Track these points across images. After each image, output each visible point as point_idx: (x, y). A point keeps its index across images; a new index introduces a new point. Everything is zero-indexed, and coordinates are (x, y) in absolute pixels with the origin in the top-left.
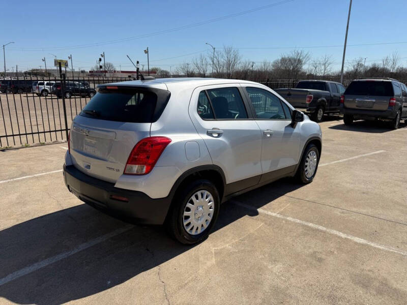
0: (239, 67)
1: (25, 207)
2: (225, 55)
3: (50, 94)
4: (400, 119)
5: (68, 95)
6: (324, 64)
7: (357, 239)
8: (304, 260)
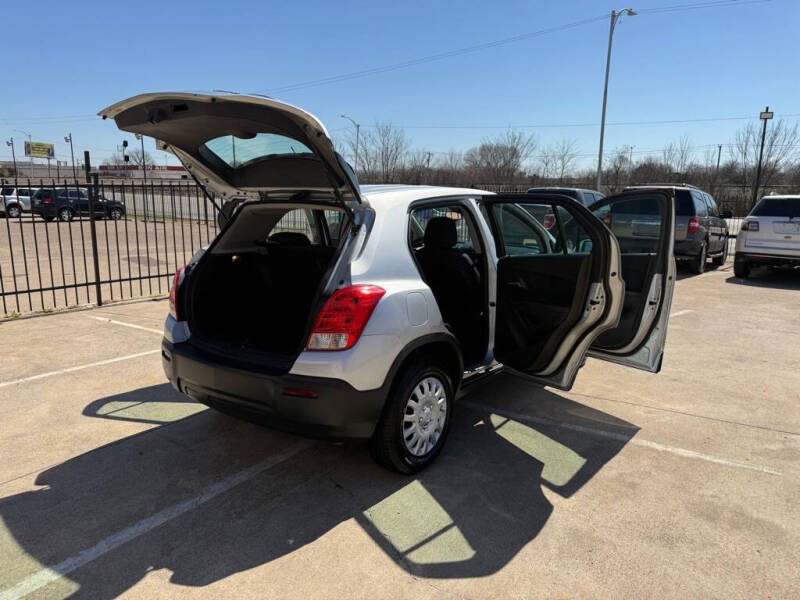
0: (405, 161)
1: (74, 428)
2: (378, 140)
3: (26, 212)
4: (707, 256)
5: (65, 215)
6: (562, 158)
7: (681, 452)
8: (607, 486)
